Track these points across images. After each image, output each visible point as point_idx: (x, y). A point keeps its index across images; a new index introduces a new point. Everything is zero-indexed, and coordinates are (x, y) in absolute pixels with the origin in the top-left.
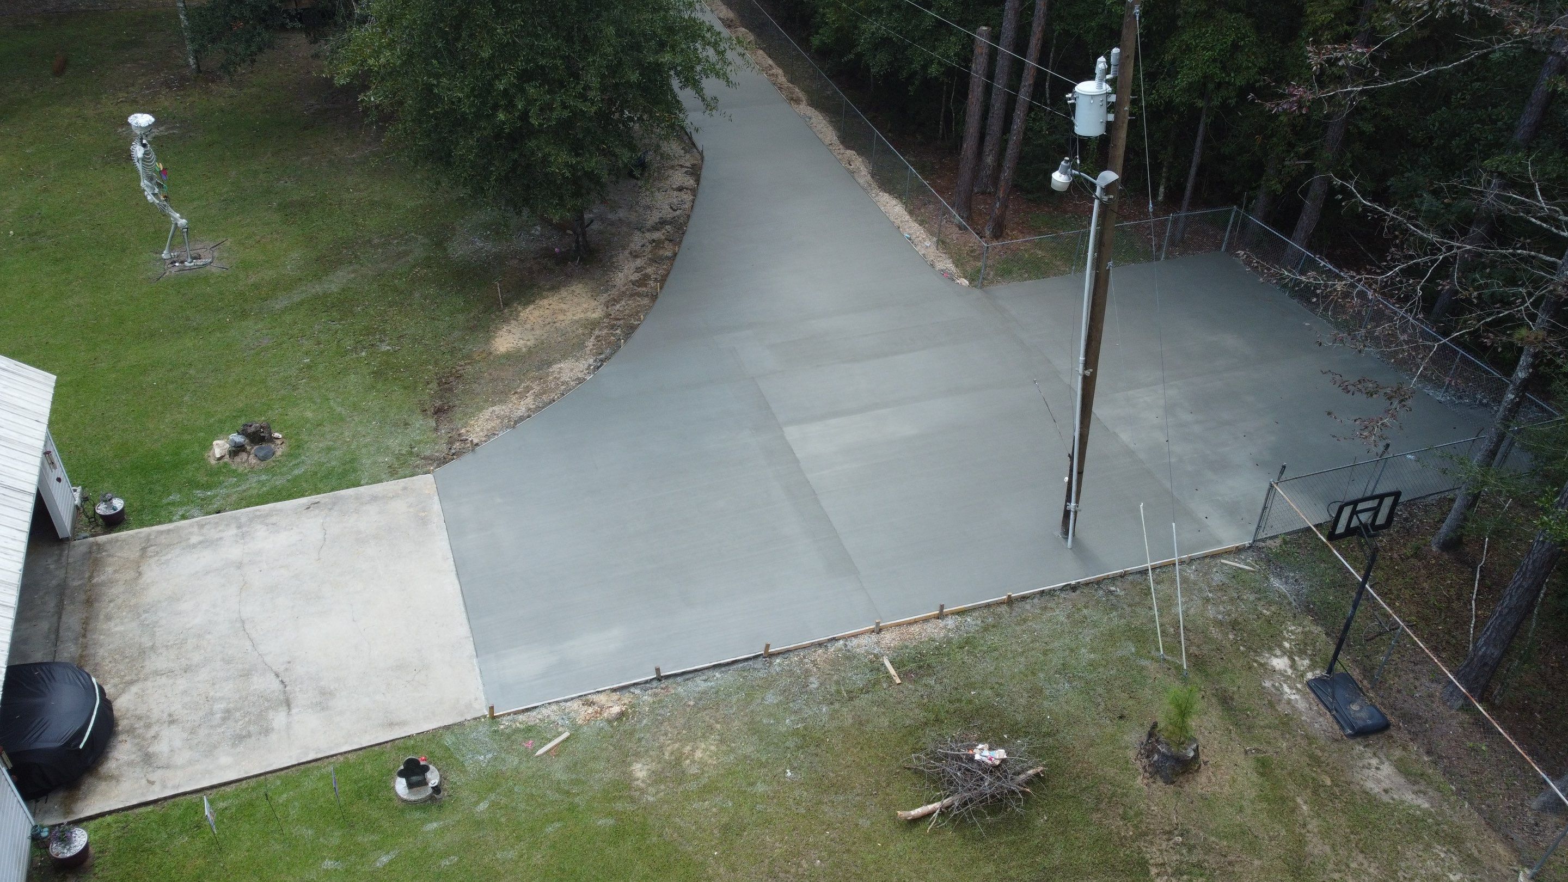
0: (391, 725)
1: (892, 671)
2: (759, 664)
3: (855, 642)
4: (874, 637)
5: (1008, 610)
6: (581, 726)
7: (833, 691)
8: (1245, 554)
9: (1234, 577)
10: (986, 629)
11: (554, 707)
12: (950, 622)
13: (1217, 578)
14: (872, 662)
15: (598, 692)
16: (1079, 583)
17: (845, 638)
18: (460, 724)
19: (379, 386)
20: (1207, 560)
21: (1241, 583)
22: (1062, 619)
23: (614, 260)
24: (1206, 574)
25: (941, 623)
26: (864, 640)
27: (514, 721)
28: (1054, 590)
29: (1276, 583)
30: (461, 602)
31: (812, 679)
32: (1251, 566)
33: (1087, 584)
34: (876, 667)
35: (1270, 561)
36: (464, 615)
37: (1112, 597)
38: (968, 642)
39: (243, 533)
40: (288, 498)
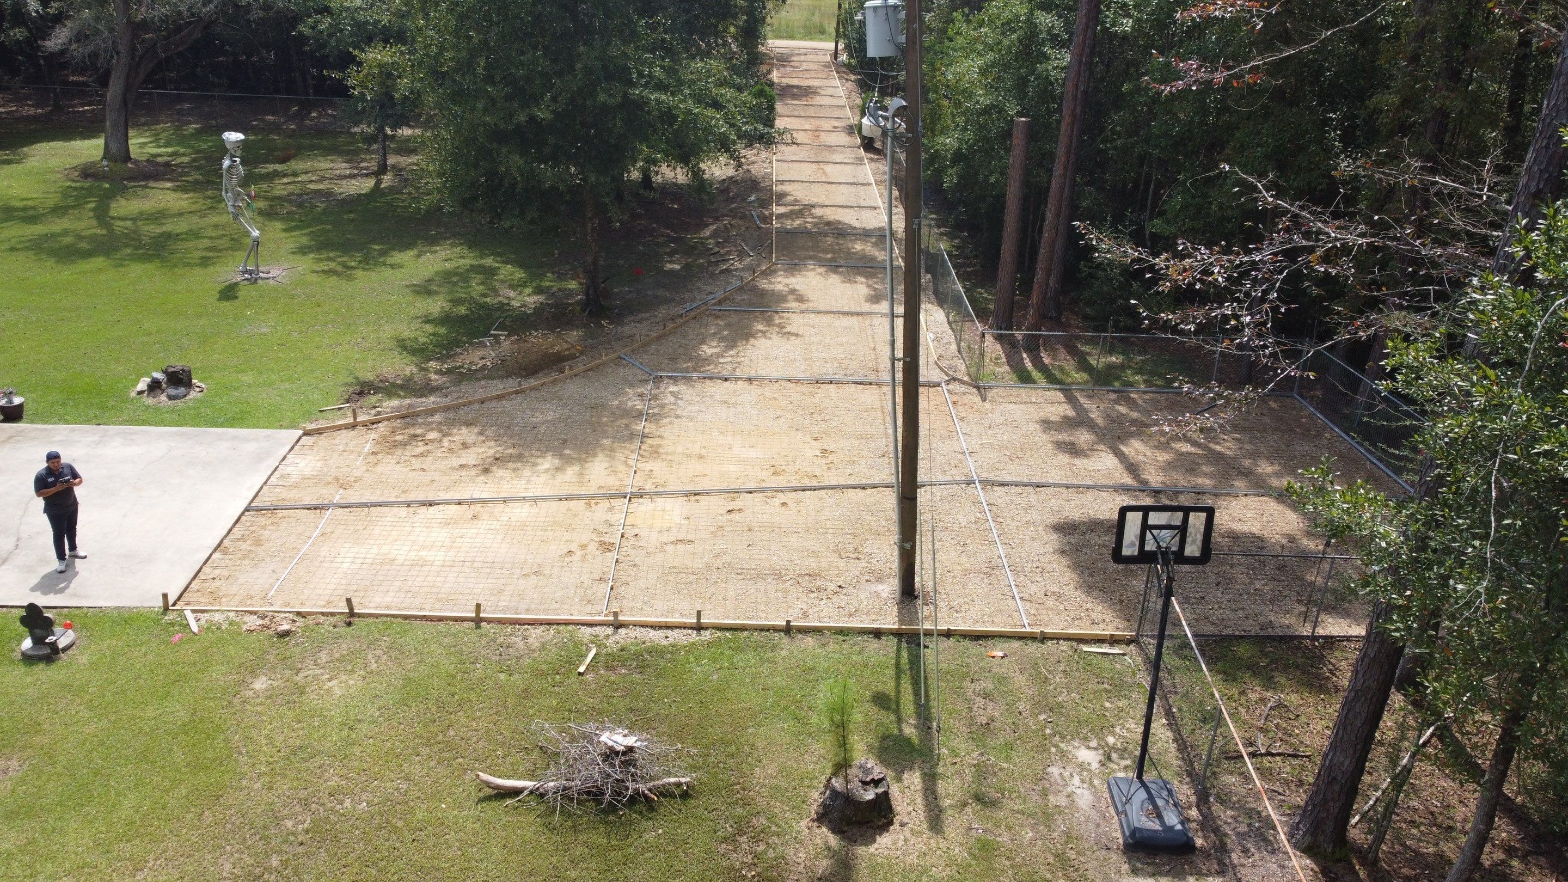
2: (463, 625)
3: (586, 629)
4: (608, 630)
6: (240, 633)
9: (1091, 664)
11: (230, 614)
15: (282, 611)
18: (134, 608)
21: (1096, 672)
25: (694, 634)
26: (593, 630)
27: (182, 616)
33: (896, 634)
39: (100, 441)
40: (165, 426)
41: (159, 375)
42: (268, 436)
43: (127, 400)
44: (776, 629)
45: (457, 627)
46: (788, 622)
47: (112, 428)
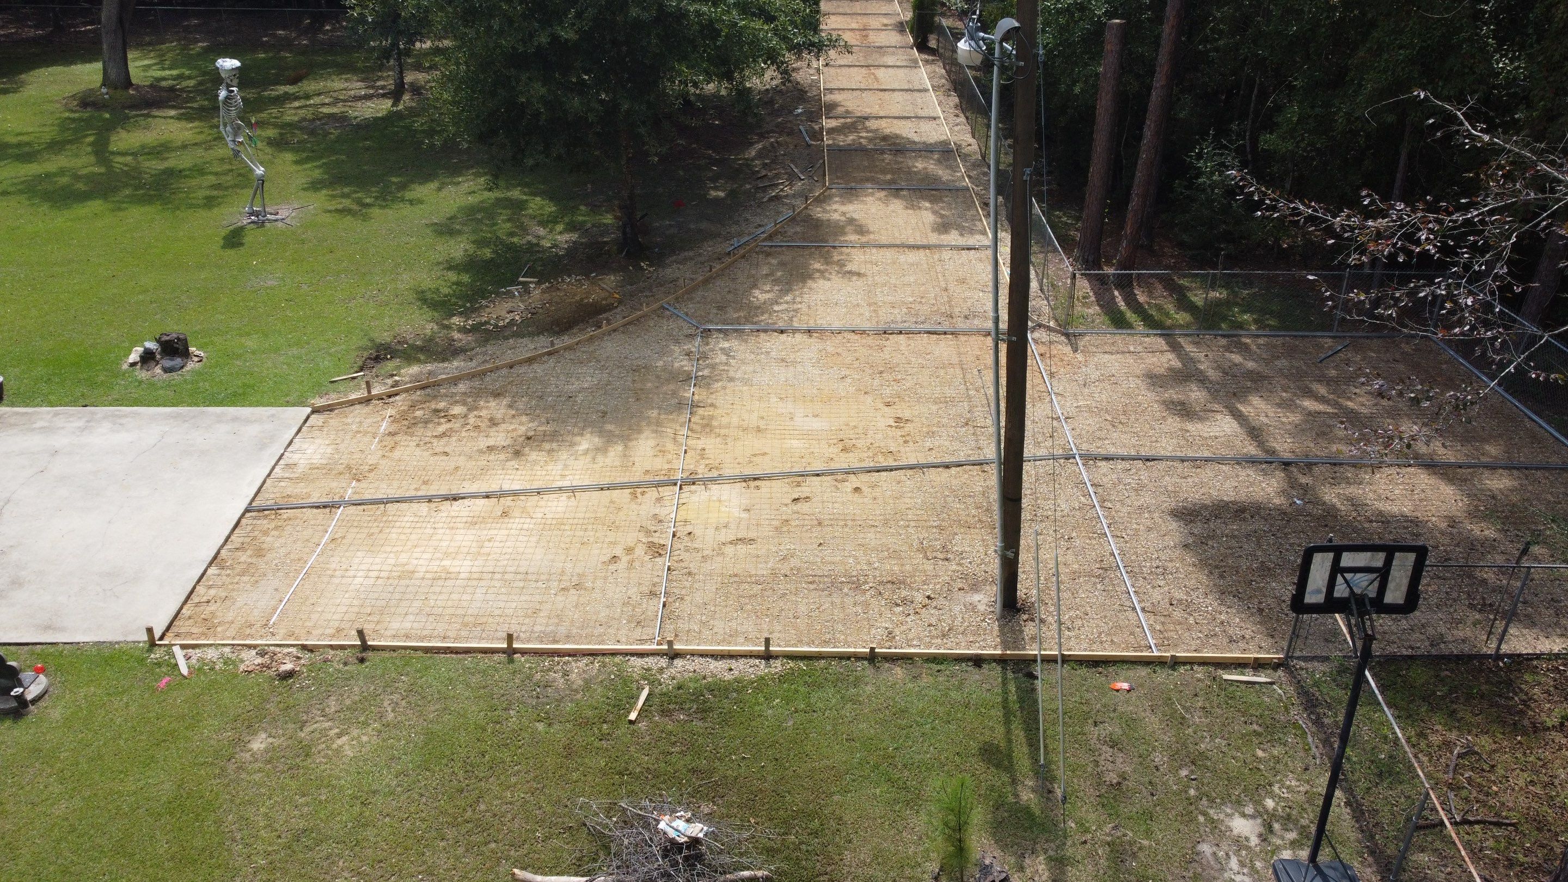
2: (494, 659)
3: (636, 661)
4: (663, 662)
6: (237, 675)
11: (226, 650)
12: (777, 666)
15: (285, 645)
16: (987, 655)
18: (115, 644)
20: (1202, 669)
21: (1241, 708)
25: (762, 664)
26: (646, 662)
33: (1000, 660)
39: (86, 428)
40: (159, 406)
41: (151, 345)
42: (273, 416)
43: (117, 374)
44: (858, 657)
45: (487, 661)
46: (872, 649)
47: (101, 411)
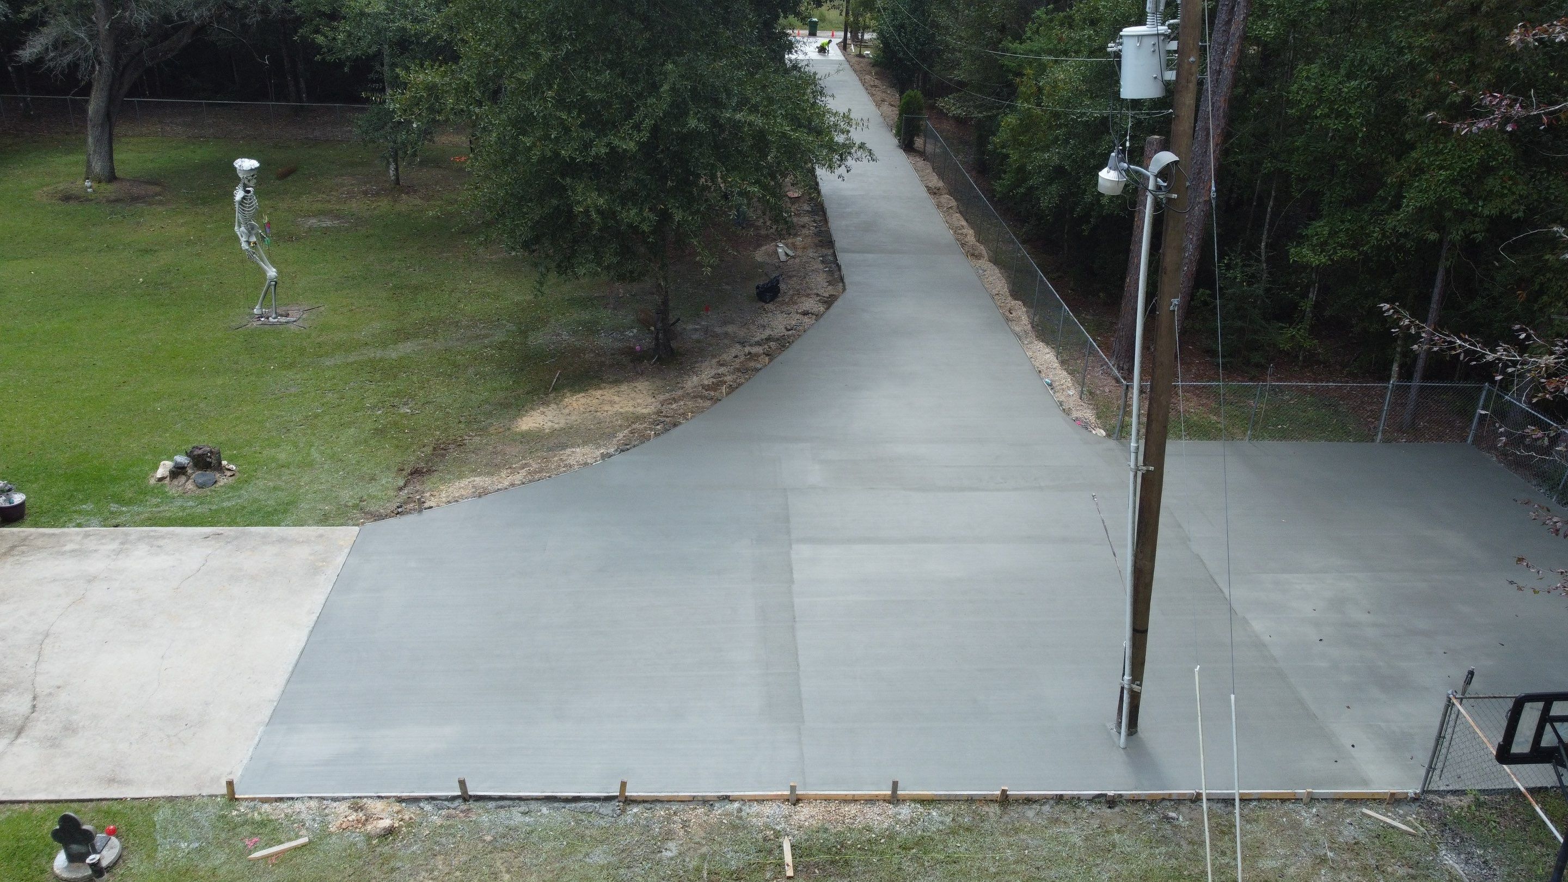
0: (112, 781)
1: (788, 858)
2: (607, 809)
3: (756, 808)
4: (786, 808)
5: (999, 812)
6: (331, 834)
7: (691, 866)
8: (1406, 808)
9: (1378, 836)
10: (953, 832)
11: (313, 804)
12: (905, 811)
13: (1348, 833)
14: (765, 839)
15: (379, 797)
16: (1121, 796)
17: (743, 800)
18: (189, 799)
19: (372, 442)
20: (1339, 806)
21: (1388, 848)
22: (1076, 839)
23: (697, 365)
24: (1331, 823)
25: (891, 809)
26: (768, 809)
27: (254, 809)
28: (1079, 798)
29: (1450, 860)
30: (294, 662)
31: (671, 845)
32: (1412, 826)
33: (1135, 801)
34: (770, 847)
35: (1445, 825)
36: (286, 676)
37: (1167, 827)
38: (920, 842)
39: (121, 550)
40: (196, 525)
41: (182, 459)
42: (321, 536)
43: (144, 492)
44: (987, 800)
46: (1004, 791)
47: (135, 532)
